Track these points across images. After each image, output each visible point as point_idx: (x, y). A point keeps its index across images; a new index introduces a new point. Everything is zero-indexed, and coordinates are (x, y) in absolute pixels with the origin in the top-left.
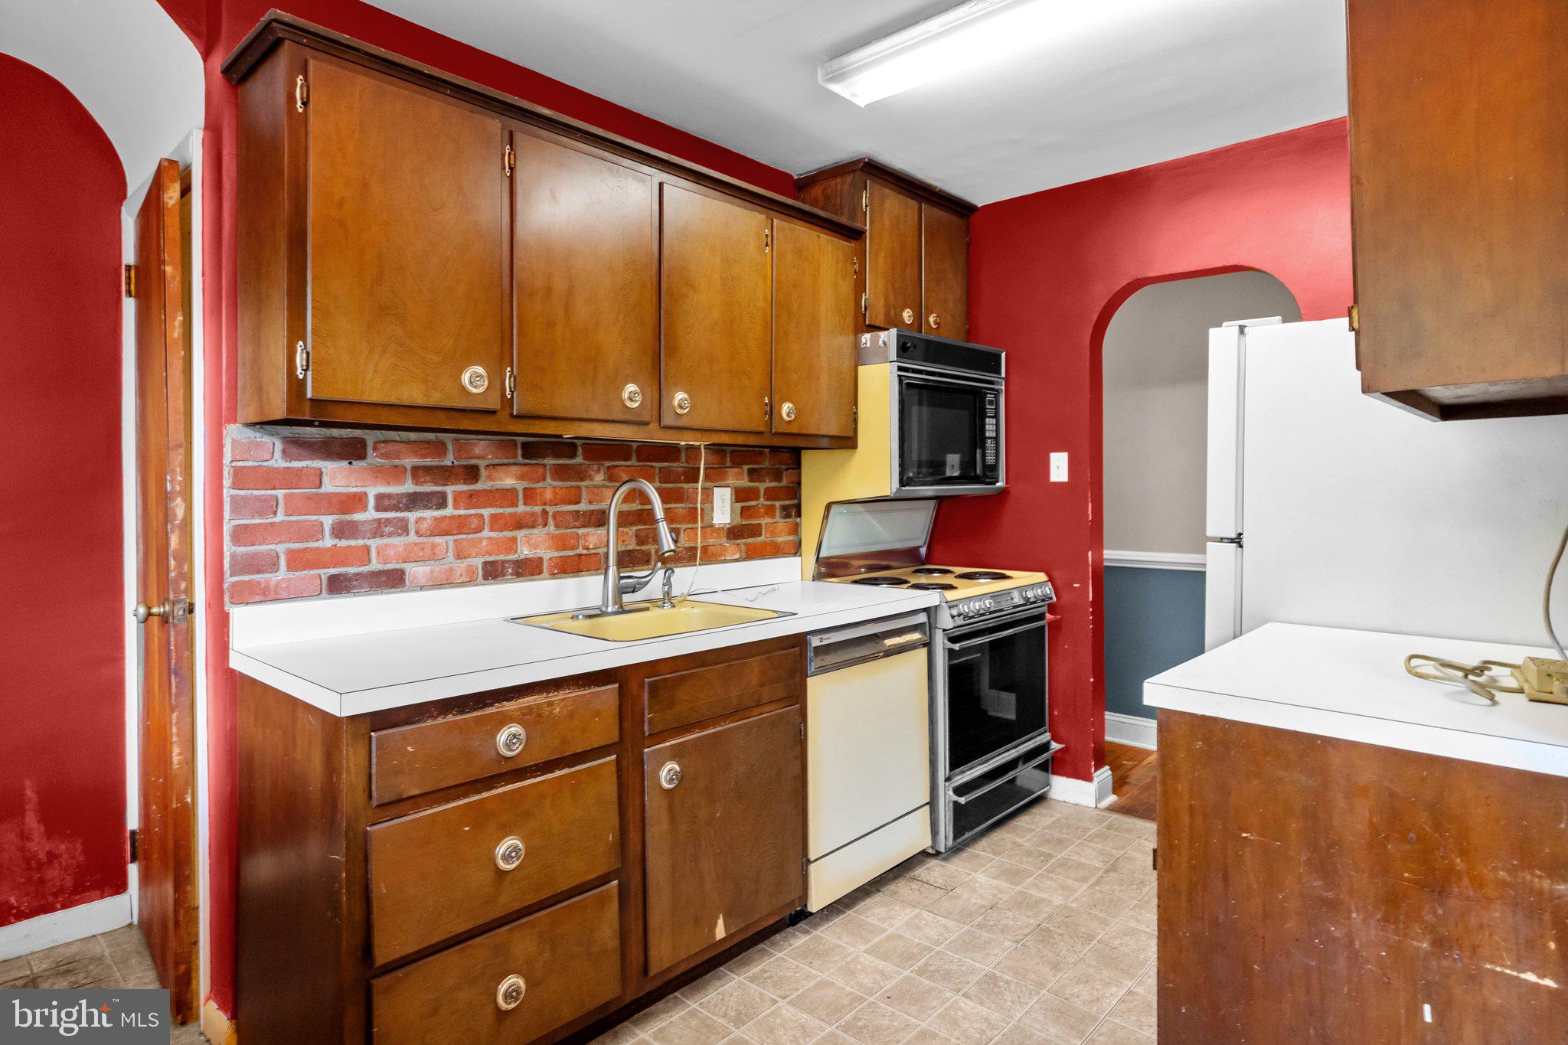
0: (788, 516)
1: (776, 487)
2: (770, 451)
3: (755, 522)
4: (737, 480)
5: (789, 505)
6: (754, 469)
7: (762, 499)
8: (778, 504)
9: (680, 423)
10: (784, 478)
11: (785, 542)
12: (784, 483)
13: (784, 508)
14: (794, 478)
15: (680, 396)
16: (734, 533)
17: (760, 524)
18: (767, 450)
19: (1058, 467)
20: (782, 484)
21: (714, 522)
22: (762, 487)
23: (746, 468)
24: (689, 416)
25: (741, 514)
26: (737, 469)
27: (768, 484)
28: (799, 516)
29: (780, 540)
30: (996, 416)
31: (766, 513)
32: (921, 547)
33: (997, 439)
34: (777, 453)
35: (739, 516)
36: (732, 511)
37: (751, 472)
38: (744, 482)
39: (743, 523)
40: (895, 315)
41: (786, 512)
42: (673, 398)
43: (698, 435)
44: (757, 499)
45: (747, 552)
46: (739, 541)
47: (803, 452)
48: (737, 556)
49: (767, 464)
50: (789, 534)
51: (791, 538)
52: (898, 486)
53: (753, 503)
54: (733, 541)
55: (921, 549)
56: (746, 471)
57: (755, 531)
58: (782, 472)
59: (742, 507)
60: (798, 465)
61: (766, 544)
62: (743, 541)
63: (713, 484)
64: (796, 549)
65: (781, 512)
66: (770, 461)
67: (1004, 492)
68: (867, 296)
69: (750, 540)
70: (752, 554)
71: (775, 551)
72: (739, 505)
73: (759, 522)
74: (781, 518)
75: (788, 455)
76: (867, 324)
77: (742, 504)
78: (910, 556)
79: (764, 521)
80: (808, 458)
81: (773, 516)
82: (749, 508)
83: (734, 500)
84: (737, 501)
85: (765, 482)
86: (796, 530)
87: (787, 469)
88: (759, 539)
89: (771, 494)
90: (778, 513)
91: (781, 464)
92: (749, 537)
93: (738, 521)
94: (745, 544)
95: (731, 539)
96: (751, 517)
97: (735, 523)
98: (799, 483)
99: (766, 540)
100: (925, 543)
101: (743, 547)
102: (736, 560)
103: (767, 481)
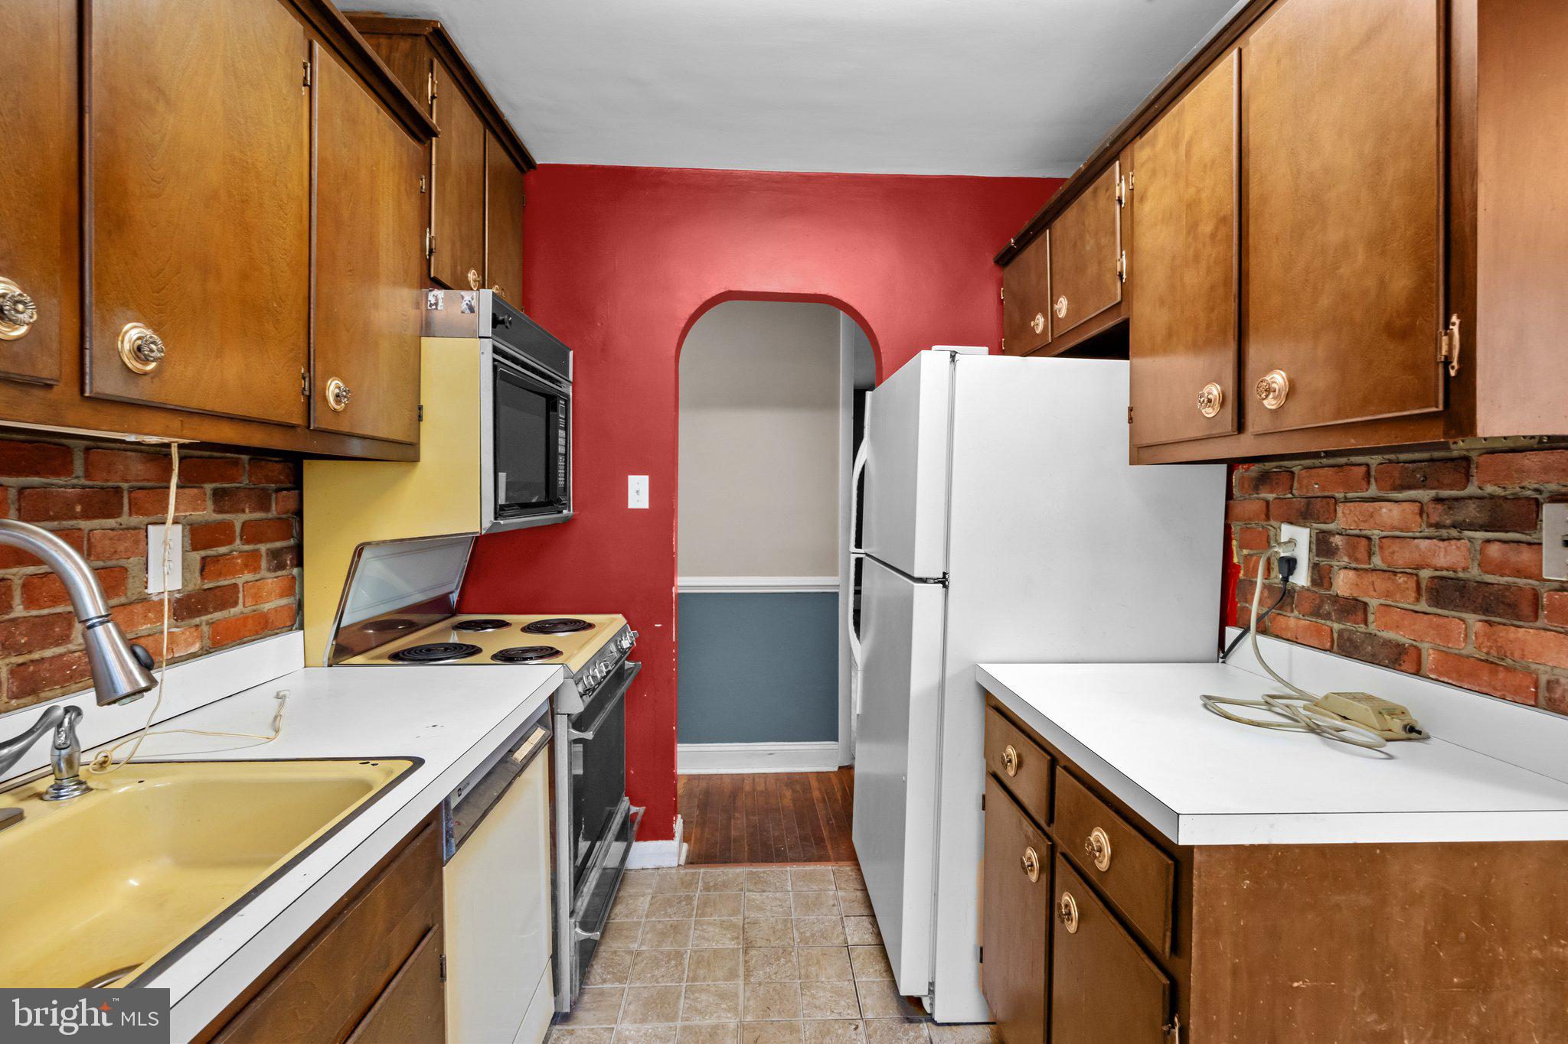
0: (281, 566)
1: (262, 520)
2: (250, 460)
3: (226, 583)
4: (195, 510)
5: (282, 549)
6: (224, 490)
7: (238, 541)
8: (263, 548)
9: (133, 393)
10: (274, 505)
11: (276, 609)
12: (273, 513)
13: (274, 554)
14: (292, 505)
15: (133, 332)
16: (187, 607)
17: (235, 585)
18: (245, 458)
19: (637, 492)
20: (270, 516)
21: (150, 591)
22: (238, 520)
23: (209, 487)
24: (156, 380)
25: (202, 570)
26: (195, 491)
27: (248, 516)
28: (299, 563)
29: (267, 607)
30: (566, 429)
31: (246, 566)
32: (451, 593)
33: (566, 455)
34: (263, 463)
35: (197, 574)
36: (186, 567)
37: (218, 495)
38: (207, 513)
39: (206, 587)
40: (462, 273)
41: (277, 560)
42: (117, 334)
43: (175, 422)
44: (231, 542)
45: (213, 639)
46: (197, 620)
47: (306, 462)
48: (195, 648)
49: (245, 481)
50: (282, 596)
51: (284, 601)
52: (492, 518)
53: (223, 550)
54: (187, 622)
55: (451, 595)
56: (209, 492)
57: (226, 598)
58: (270, 496)
59: (203, 559)
60: (297, 484)
61: (244, 618)
62: (204, 618)
63: (146, 519)
64: (296, 618)
65: (269, 562)
66: (250, 476)
67: (569, 522)
68: (433, 235)
69: (217, 615)
70: (221, 640)
71: (263, 627)
72: (197, 556)
73: (233, 581)
74: (269, 570)
75: (279, 466)
76: (432, 276)
77: (203, 553)
78: (439, 607)
79: (243, 578)
80: (314, 474)
81: (256, 569)
82: (216, 559)
83: (189, 548)
84: (195, 548)
85: (243, 511)
86: (295, 588)
87: (278, 490)
88: (233, 611)
89: (252, 533)
90: (264, 564)
91: (269, 480)
92: (216, 610)
93: (196, 583)
94: (208, 623)
95: (183, 619)
96: (220, 574)
97: (191, 587)
98: (299, 513)
99: (246, 610)
100: (457, 588)
101: (205, 628)
102: (194, 656)
103: (247, 510)
